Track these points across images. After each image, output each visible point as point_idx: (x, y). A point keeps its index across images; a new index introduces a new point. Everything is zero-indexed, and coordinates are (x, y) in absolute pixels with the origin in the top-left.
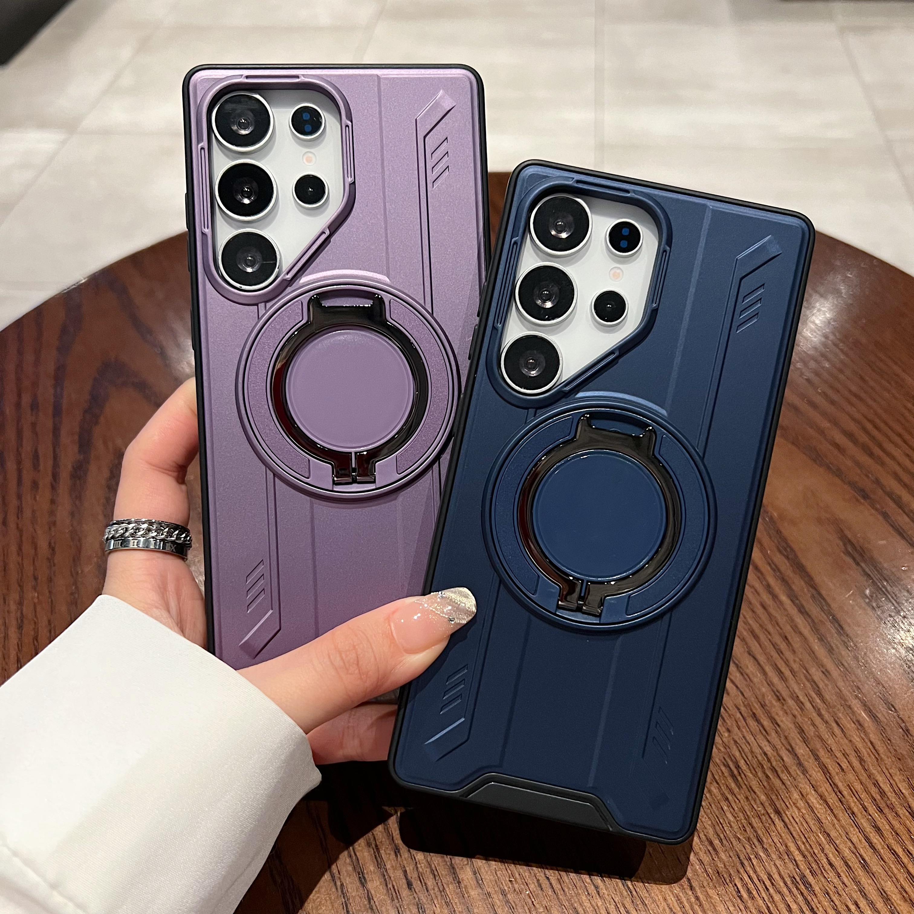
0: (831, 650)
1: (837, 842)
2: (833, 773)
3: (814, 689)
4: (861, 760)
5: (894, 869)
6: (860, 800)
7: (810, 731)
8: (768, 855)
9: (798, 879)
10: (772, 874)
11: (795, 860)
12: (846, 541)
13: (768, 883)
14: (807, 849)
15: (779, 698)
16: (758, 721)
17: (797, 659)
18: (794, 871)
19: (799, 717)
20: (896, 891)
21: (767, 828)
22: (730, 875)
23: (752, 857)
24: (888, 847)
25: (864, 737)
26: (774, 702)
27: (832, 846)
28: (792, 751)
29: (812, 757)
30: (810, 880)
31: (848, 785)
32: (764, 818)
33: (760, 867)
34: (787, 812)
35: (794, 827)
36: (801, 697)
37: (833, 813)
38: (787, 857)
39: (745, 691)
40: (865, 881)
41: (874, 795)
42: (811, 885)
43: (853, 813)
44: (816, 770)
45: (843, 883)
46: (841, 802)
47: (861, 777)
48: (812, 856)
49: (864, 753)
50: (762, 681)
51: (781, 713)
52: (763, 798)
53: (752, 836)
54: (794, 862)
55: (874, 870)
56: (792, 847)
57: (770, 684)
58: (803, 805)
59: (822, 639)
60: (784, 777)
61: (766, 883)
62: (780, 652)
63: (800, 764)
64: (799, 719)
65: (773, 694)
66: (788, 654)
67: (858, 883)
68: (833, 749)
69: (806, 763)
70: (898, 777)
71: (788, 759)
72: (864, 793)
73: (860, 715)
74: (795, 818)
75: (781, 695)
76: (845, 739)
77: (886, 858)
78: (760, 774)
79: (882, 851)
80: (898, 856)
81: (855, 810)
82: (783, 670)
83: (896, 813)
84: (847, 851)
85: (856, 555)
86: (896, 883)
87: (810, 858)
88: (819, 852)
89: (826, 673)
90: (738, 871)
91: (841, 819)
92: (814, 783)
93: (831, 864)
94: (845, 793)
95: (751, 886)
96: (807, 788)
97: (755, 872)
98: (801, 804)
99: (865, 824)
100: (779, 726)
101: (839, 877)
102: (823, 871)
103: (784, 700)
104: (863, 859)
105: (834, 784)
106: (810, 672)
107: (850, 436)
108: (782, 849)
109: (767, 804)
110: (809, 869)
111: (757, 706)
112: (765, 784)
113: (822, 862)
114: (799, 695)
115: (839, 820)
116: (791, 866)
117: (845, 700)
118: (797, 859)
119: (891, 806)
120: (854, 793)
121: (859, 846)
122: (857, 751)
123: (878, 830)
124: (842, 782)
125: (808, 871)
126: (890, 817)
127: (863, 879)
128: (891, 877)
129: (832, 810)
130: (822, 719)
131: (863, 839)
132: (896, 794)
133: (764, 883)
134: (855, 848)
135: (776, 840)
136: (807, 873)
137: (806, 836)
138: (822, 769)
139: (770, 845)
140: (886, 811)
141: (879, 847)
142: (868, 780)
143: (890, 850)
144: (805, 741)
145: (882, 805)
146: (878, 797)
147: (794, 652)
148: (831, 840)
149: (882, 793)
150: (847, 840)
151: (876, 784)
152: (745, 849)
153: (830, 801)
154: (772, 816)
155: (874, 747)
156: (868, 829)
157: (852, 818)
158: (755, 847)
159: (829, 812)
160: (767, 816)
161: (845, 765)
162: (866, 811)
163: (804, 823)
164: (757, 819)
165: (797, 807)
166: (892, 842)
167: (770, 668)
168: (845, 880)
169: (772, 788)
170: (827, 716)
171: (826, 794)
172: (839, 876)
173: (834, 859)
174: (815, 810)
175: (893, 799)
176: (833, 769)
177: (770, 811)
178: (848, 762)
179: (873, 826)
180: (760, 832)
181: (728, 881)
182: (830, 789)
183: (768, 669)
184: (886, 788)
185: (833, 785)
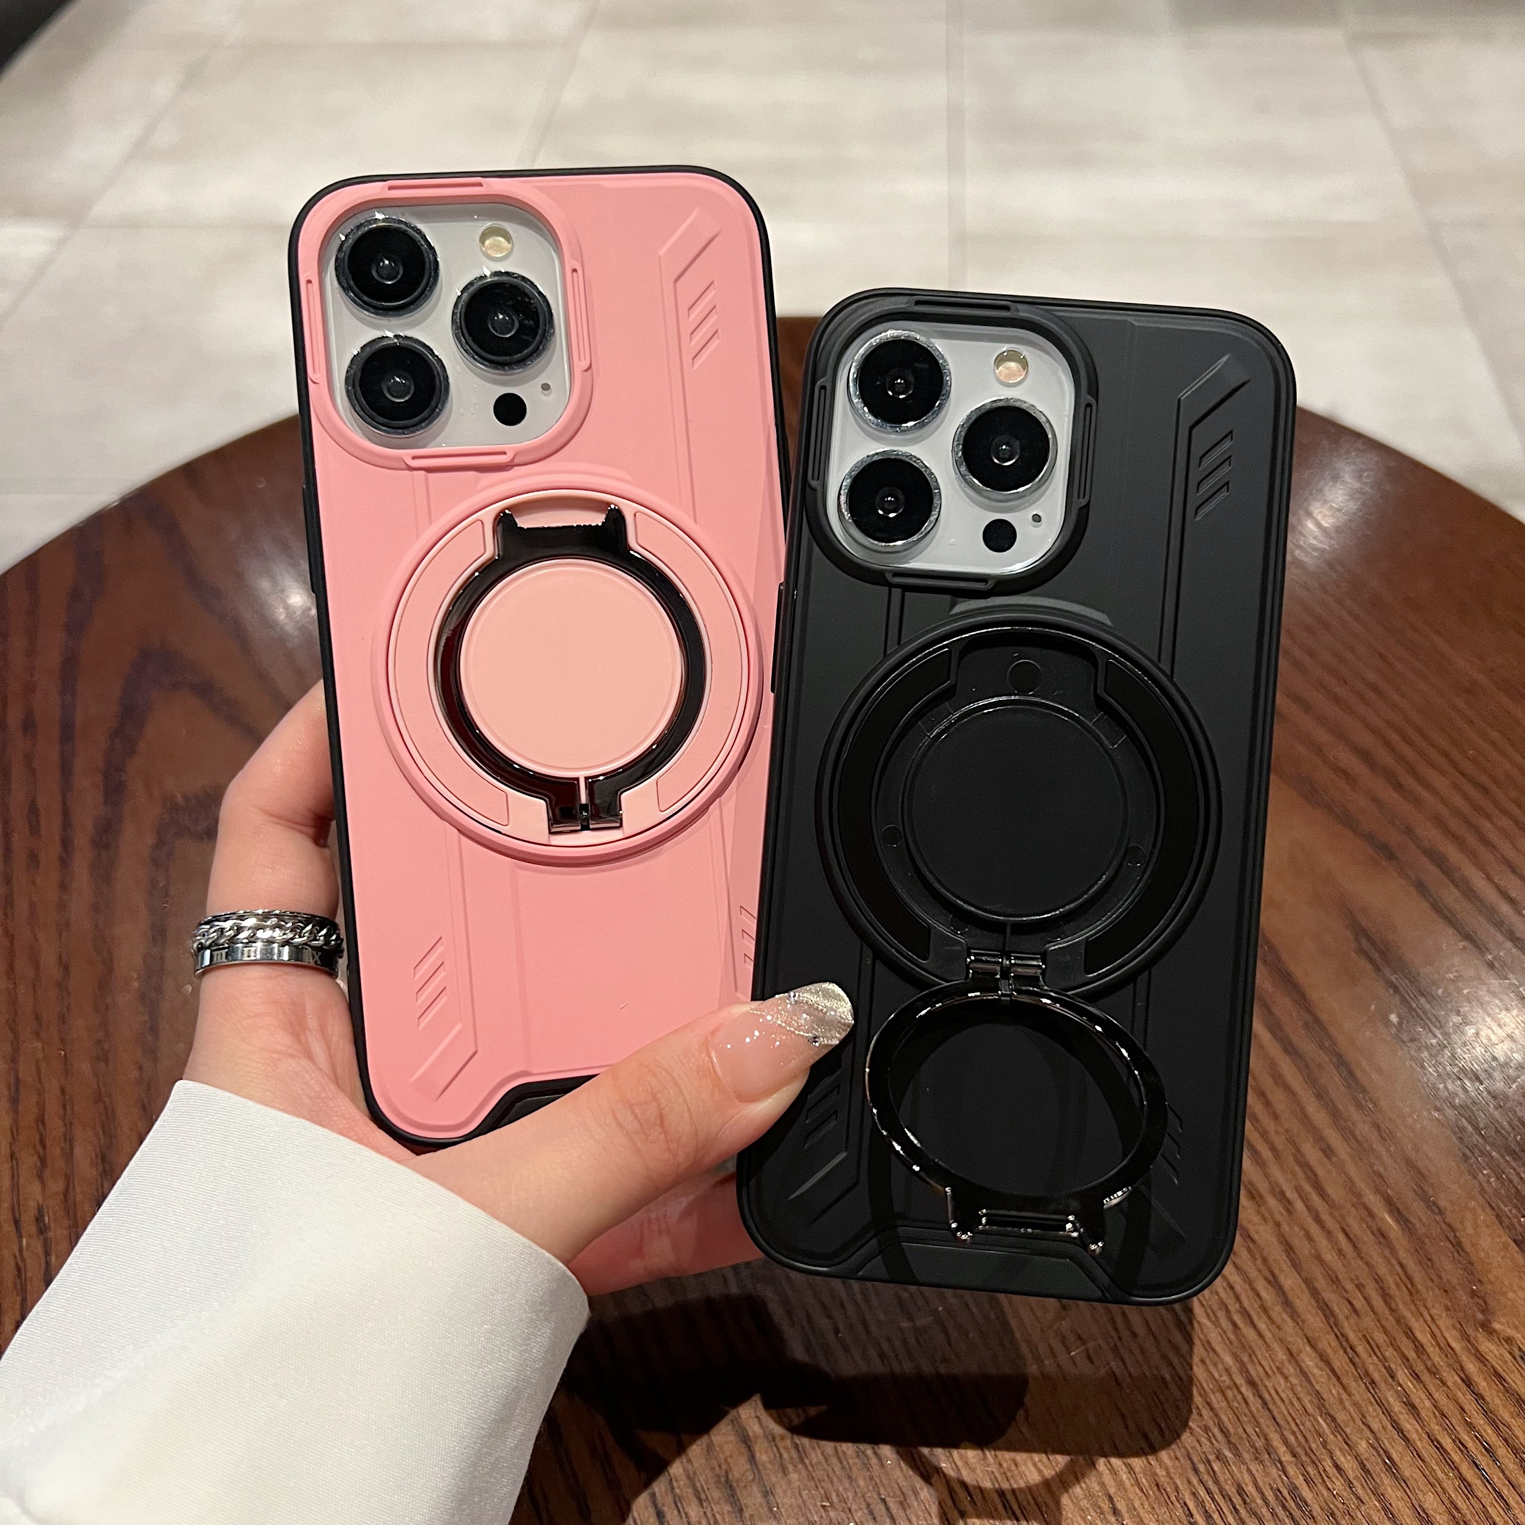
0: (1335, 1115)
1: (1348, 1430)
2: (1341, 1317)
3: (1308, 1178)
4: (1385, 1295)
5: (1439, 1472)
6: (1384, 1360)
7: (1303, 1248)
8: (1237, 1454)
9: (1285, 1493)
10: (1244, 1486)
11: (1281, 1463)
12: (1360, 931)
13: (1237, 1500)
14: (1299, 1443)
17: (1281, 1130)
18: (1279, 1480)
20: (1442, 1509)
21: (1236, 1410)
22: (1177, 1489)
23: (1212, 1457)
24: (1429, 1436)
25: (1390, 1256)
27: (1339, 1437)
28: (1274, 1282)
29: (1307, 1292)
30: (1304, 1494)
31: (1365, 1336)
32: (1230, 1394)
33: (1224, 1474)
34: (1267, 1383)
35: (1278, 1407)
36: (1288, 1193)
37: (1341, 1384)
38: (1267, 1456)
40: (1393, 1493)
41: (1406, 1353)
42: (1306, 1503)
43: (1373, 1382)
44: (1314, 1311)
45: (1358, 1498)
46: (1354, 1364)
47: (1384, 1322)
48: (1307, 1454)
49: (1390, 1281)
52: (1229, 1360)
53: (1211, 1424)
54: (1279, 1465)
55: (1407, 1474)
56: (1276, 1441)
58: (1292, 1370)
59: (1321, 1095)
60: (1262, 1326)
61: (1233, 1499)
63: (1287, 1303)
64: (1285, 1228)
67: (1380, 1496)
68: (1340, 1276)
69: (1298, 1301)
70: (1444, 1322)
71: (1268, 1295)
72: (1391, 1350)
73: (1383, 1219)
74: (1280, 1390)
76: (1358, 1260)
77: (1425, 1455)
78: (1224, 1322)
79: (1419, 1443)
80: (1445, 1450)
81: (1376, 1376)
83: (1441, 1380)
84: (1364, 1444)
85: (1376, 956)
86: (1442, 1496)
87: (1304, 1458)
88: (1318, 1446)
90: (1189, 1482)
91: (1353, 1392)
92: (1309, 1334)
93: (1337, 1467)
94: (1360, 1349)
95: (1210, 1506)
96: (1299, 1343)
97: (1216, 1482)
98: (1290, 1369)
99: (1391, 1400)
101: (1350, 1487)
102: (1325, 1478)
104: (1390, 1458)
105: (1343, 1335)
106: (1302, 1151)
107: (1366, 756)
108: (1260, 1443)
109: (1234, 1369)
110: (1303, 1475)
112: (1232, 1337)
113: (1325, 1464)
114: (1285, 1190)
115: (1350, 1394)
116: (1274, 1472)
117: (1359, 1196)
118: (1283, 1459)
119: (1434, 1369)
120: (1374, 1349)
121: (1382, 1435)
122: (1378, 1280)
123: (1411, 1407)
124: (1354, 1331)
125: (1301, 1478)
126: (1432, 1389)
127: (1389, 1490)
128: (1433, 1486)
129: (1338, 1378)
131: (1388, 1424)
132: (1441, 1348)
133: (1231, 1500)
134: (1377, 1439)
135: (1249, 1430)
136: (1300, 1481)
137: (1298, 1421)
138: (1323, 1311)
139: (1241, 1438)
140: (1426, 1377)
141: (1414, 1436)
142: (1396, 1326)
143: (1432, 1441)
144: (1296, 1265)
145: (1419, 1368)
146: (1412, 1355)
148: (1337, 1428)
149: (1420, 1349)
150: (1364, 1428)
151: (1410, 1334)
152: (1201, 1445)
153: (1336, 1364)
154: (1243, 1390)
155: (1406, 1273)
156: (1397, 1407)
157: (1372, 1391)
158: (1217, 1440)
159: (1334, 1380)
160: (1235, 1391)
161: (1359, 1303)
162: (1392, 1377)
163: (1295, 1401)
164: (1219, 1395)
165: (1282, 1373)
166: (1435, 1428)
168: (1360, 1492)
169: (1244, 1345)
170: (1330, 1223)
171: (1329, 1351)
172: (1351, 1485)
173: (1342, 1459)
174: (1311, 1378)
175: (1437, 1357)
176: (1340, 1309)
177: (1240, 1380)
178: (1365, 1298)
179: (1404, 1403)
180: (1224, 1418)
181: (1173, 1499)
182: (1334, 1343)
184: (1424, 1338)
185: (1342, 1338)
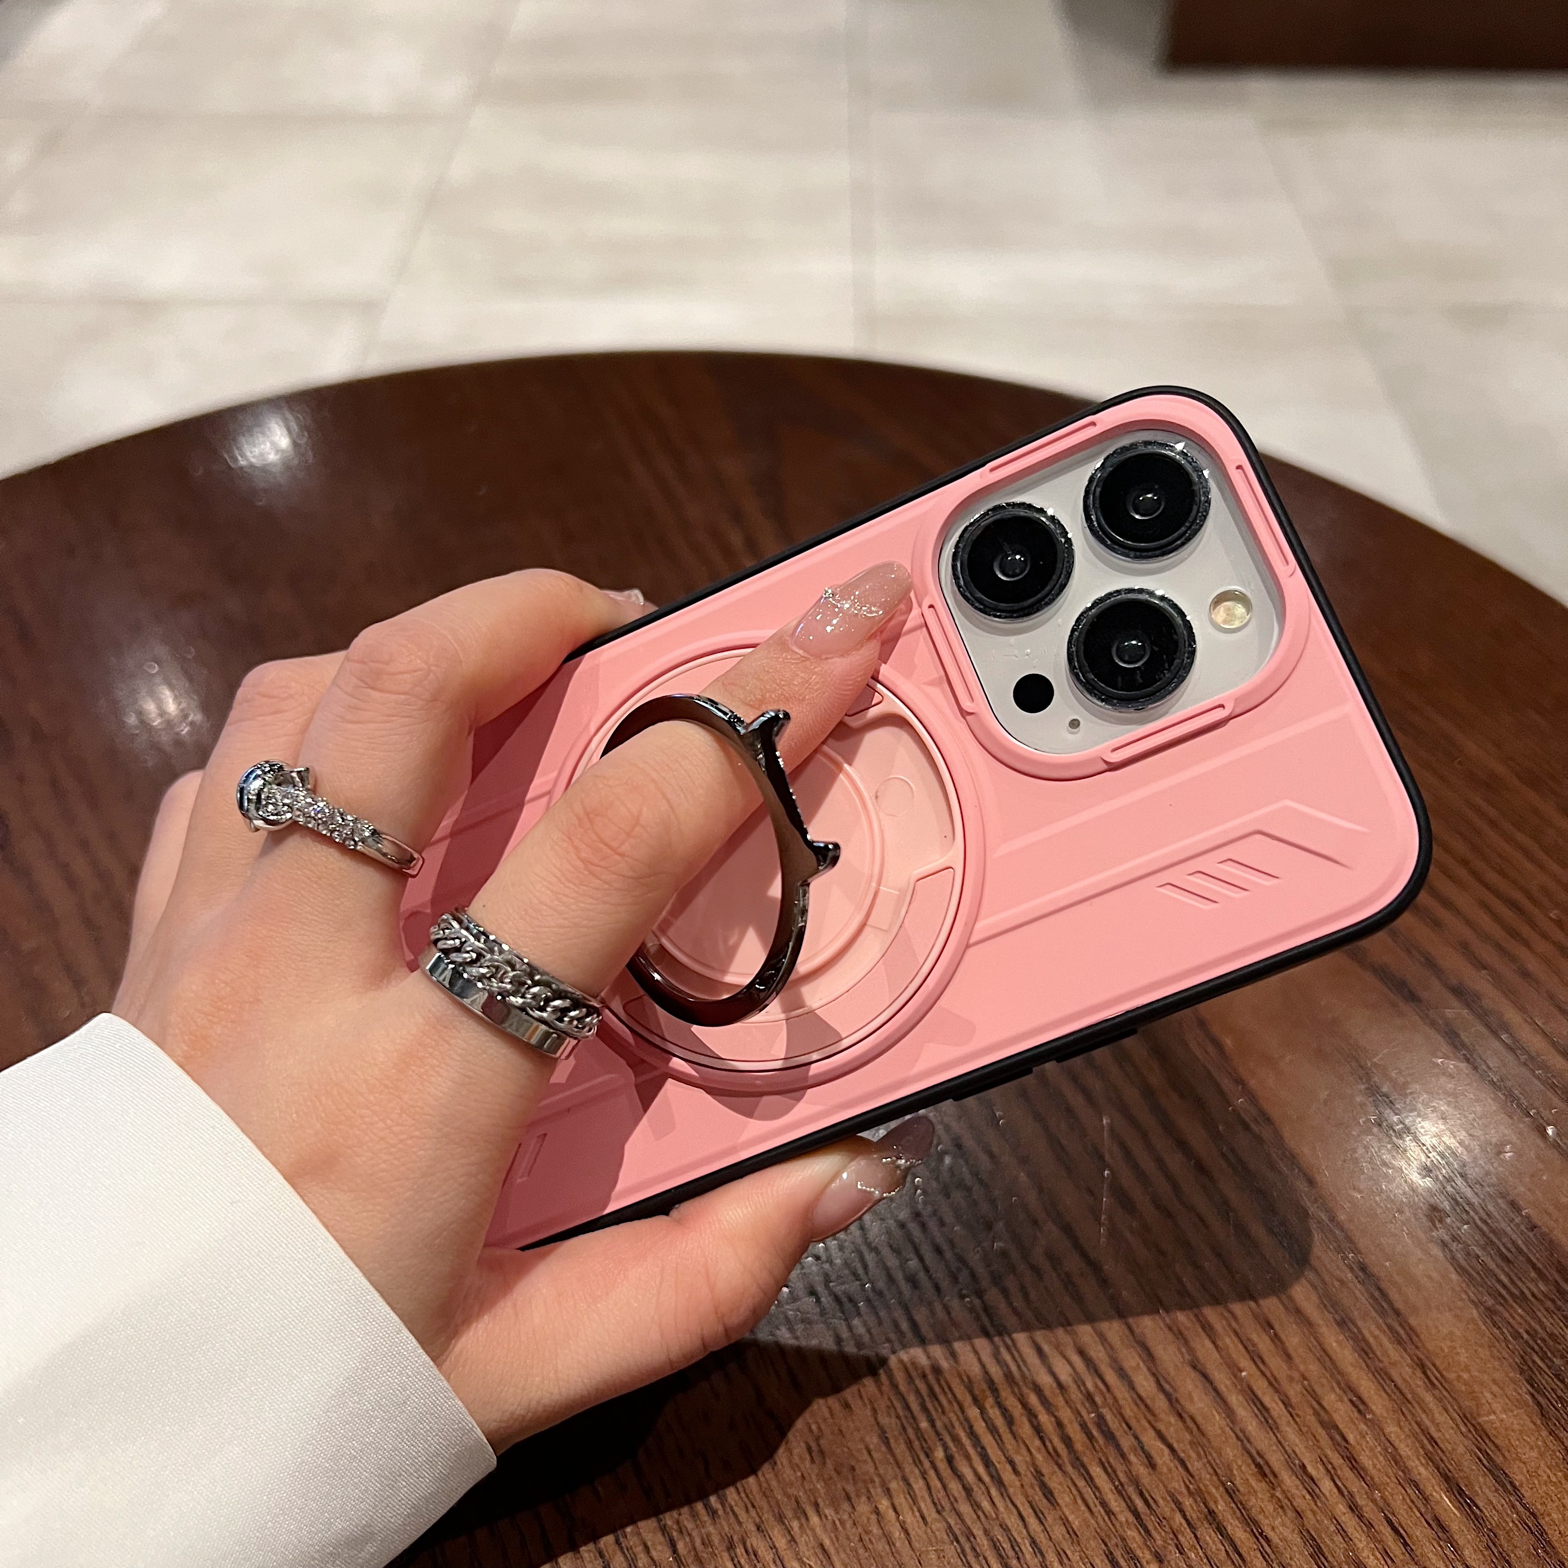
3: (1337, 1446)
15: (1264, 1471)
16: (1220, 1529)
17: (1296, 1375)
19: (1309, 1514)
26: (1253, 1482)
36: (1310, 1468)
39: (1189, 1457)
50: (1224, 1432)
51: (1270, 1508)
57: (1243, 1438)
59: (1344, 1323)
62: (1257, 1358)
64: (1311, 1520)
65: (1250, 1461)
66: (1276, 1363)
73: (1440, 1503)
75: (1267, 1463)
82: (1267, 1400)
89: (1359, 1404)
100: (1268, 1540)
103: (1275, 1476)
106: (1325, 1404)
111: (1217, 1493)
114: (1306, 1462)
130: (1360, 1517)
147: (1288, 1357)
167: (1241, 1398)
183: (1235, 1400)
